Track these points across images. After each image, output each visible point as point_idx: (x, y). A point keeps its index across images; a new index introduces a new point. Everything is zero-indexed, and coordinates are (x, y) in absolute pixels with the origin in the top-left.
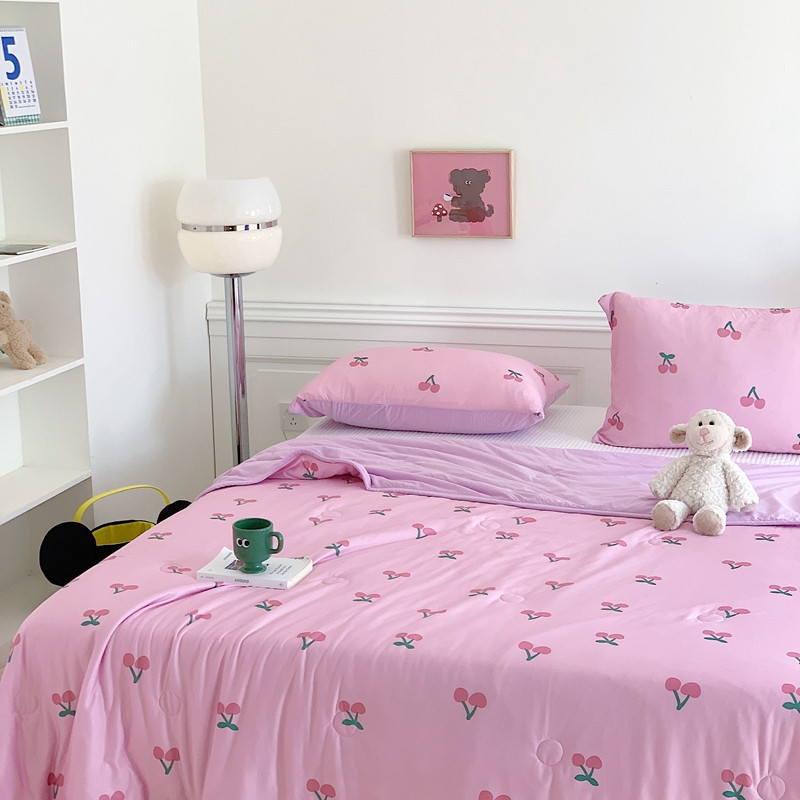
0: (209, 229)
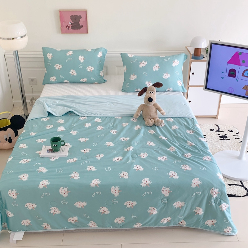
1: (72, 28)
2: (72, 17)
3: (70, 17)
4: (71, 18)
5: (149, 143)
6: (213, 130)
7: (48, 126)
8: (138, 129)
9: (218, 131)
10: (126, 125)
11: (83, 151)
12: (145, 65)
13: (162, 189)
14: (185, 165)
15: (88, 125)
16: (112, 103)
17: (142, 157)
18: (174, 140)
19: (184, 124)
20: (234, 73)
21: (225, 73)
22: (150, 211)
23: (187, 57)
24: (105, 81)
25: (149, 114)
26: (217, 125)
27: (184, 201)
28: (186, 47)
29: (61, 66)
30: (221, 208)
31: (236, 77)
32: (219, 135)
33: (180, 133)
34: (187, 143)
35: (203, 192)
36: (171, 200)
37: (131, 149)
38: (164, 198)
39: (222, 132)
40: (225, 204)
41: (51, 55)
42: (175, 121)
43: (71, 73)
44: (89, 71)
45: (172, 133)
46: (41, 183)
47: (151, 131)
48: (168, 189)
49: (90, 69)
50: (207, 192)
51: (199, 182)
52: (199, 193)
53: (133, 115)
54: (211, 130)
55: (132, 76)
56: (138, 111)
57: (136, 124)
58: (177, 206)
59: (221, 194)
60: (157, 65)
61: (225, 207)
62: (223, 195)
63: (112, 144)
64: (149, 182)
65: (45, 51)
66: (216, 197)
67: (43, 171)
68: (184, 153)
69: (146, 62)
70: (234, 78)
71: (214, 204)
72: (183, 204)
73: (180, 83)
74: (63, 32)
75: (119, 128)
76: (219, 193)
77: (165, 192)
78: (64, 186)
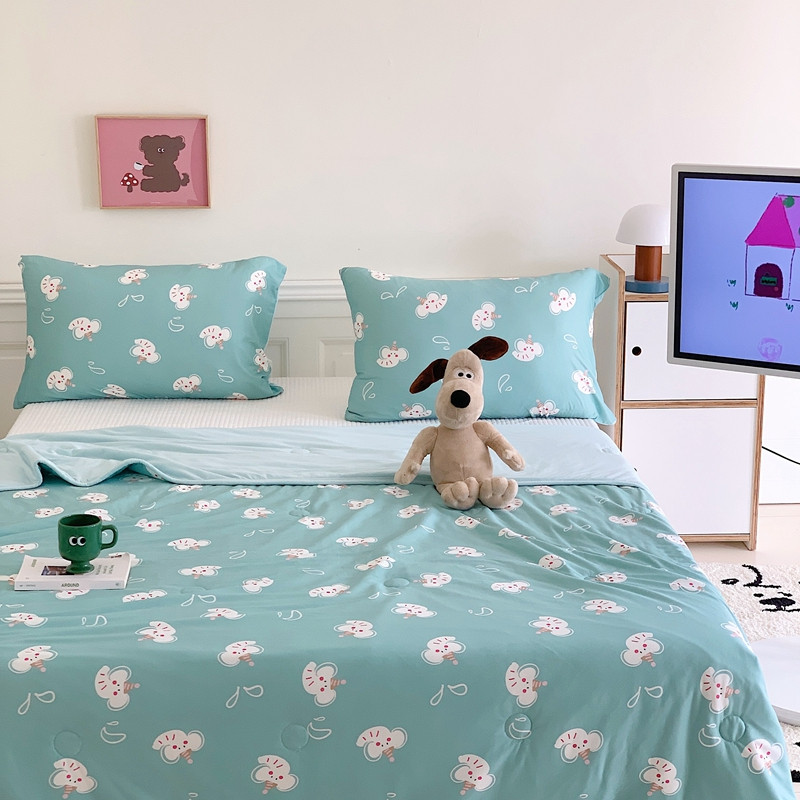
1: (147, 186)
2: (149, 145)
3: (138, 144)
4: (142, 149)
5: (454, 551)
6: (735, 581)
7: (43, 511)
8: (412, 515)
9: (757, 583)
10: (363, 504)
11: (187, 572)
12: (440, 308)
13: (509, 675)
14: (597, 602)
15: (206, 506)
16: (308, 447)
17: (429, 584)
18: (558, 541)
19: (599, 500)
20: (775, 279)
21: (740, 283)
22: (461, 775)
23: (607, 286)
24: (276, 391)
25: (456, 465)
26: (750, 567)
27: (598, 725)
28: (605, 256)
29: (95, 327)
30: (750, 760)
31: (784, 294)
32: (760, 595)
33: (581, 523)
34: (609, 546)
35: (672, 687)
36: (544, 720)
37: (385, 563)
38: (516, 715)
39: (772, 586)
40: (766, 743)
41: (56, 282)
42: (563, 494)
43: (137, 352)
44: (211, 342)
45: (549, 522)
46: (22, 654)
47: (465, 521)
48: (530, 673)
49: (214, 335)
50: (688, 690)
51: (654, 647)
52: (656, 692)
53: (392, 476)
54: (724, 582)
55: (386, 351)
56: (413, 455)
57: (406, 503)
58: (570, 753)
59: (743, 698)
60: (490, 307)
61: (765, 755)
62: (752, 702)
63: (305, 554)
64: (455, 647)
65: (32, 270)
66: (726, 712)
67: (28, 623)
68: (598, 572)
69: (445, 297)
70: (776, 299)
71: (718, 740)
72: (595, 741)
73: (584, 384)
74: (107, 204)
75: (334, 512)
76: (737, 692)
77: (521, 684)
78: (114, 665)
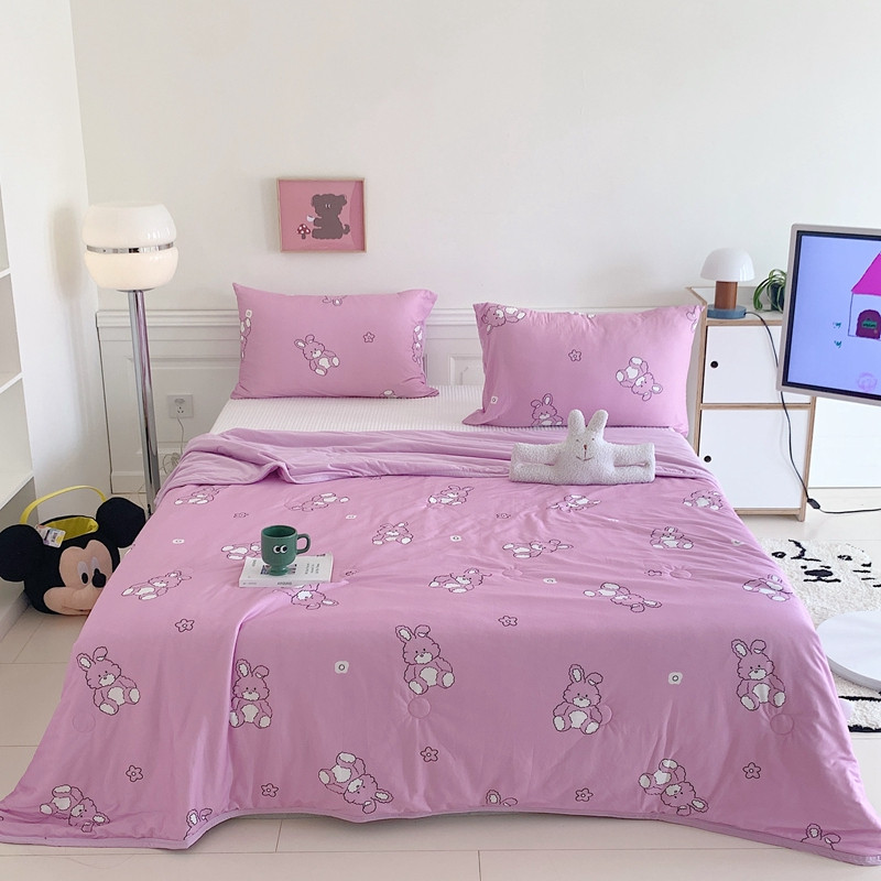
0: (116, 251)
1: (316, 235)
2: (318, 201)
6: (782, 555)
9: (801, 557)
26: (795, 542)
32: (805, 567)
39: (813, 560)
54: (775, 554)
74: (286, 247)
